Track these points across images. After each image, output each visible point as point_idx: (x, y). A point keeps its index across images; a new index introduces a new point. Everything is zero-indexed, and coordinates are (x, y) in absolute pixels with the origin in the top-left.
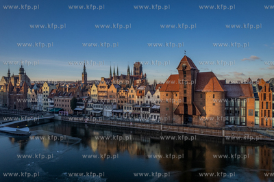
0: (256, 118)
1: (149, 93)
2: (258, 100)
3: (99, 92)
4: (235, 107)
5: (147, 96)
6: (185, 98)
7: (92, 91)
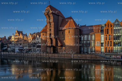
0: (102, 47)
1: (38, 36)
2: (103, 34)
3: (15, 39)
4: (87, 41)
5: (37, 38)
6: (50, 34)
7: (12, 39)
